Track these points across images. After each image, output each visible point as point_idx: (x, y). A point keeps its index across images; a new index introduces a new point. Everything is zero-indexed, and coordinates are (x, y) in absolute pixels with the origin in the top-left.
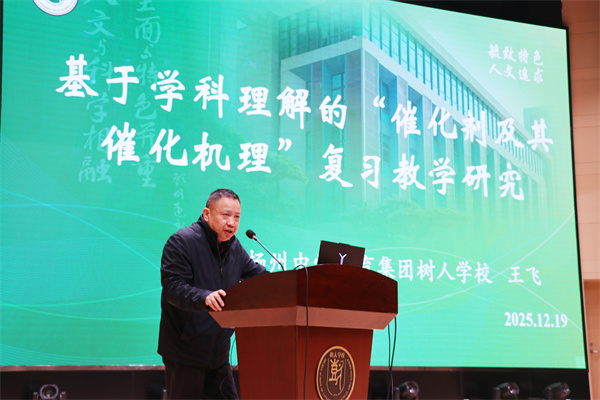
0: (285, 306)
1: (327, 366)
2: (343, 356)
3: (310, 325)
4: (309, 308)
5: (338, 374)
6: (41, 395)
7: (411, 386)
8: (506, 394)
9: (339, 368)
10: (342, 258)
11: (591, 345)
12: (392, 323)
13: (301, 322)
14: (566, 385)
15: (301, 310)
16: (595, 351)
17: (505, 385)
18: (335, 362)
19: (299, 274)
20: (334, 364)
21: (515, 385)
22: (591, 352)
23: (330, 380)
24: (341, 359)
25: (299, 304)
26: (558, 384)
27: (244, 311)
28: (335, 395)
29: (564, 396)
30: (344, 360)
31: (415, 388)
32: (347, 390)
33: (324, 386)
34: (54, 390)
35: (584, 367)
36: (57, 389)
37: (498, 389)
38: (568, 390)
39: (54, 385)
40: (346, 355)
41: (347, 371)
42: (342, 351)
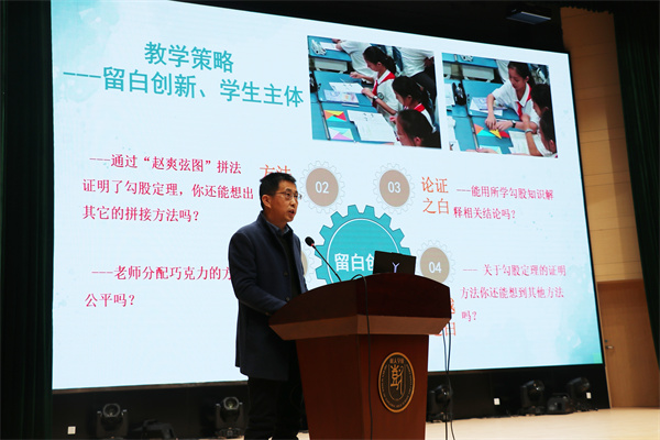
1: (388, 373)
2: (402, 362)
3: (371, 333)
4: (370, 317)
5: (399, 378)
6: (105, 414)
8: (533, 391)
9: (399, 373)
10: (396, 267)
11: (606, 341)
12: (446, 329)
13: (362, 330)
14: (585, 380)
15: (361, 319)
16: (609, 347)
17: (531, 383)
18: (394, 368)
19: (358, 284)
20: (395, 370)
21: (540, 383)
22: (607, 348)
23: (392, 385)
24: (400, 365)
25: (359, 313)
26: (579, 379)
27: (305, 323)
28: (397, 400)
29: (584, 390)
30: (403, 366)
31: (449, 390)
32: (407, 394)
33: (386, 391)
34: (116, 409)
35: (601, 362)
36: (119, 407)
37: (525, 386)
38: (588, 384)
39: (115, 404)
40: (405, 360)
41: (407, 376)
42: (401, 357)
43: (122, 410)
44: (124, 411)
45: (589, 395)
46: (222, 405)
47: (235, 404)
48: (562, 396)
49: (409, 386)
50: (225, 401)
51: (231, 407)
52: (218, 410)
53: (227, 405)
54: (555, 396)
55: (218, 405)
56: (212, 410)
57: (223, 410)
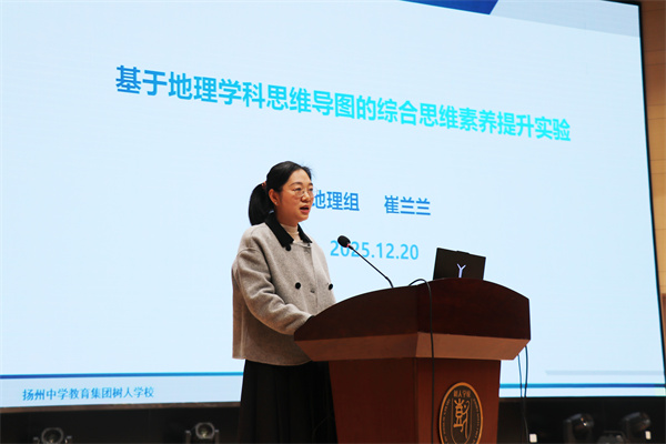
1: (451, 408)
2: (469, 396)
3: (435, 356)
5: (464, 417)
6: (43, 440)
8: (578, 427)
9: (464, 410)
10: (461, 269)
12: (522, 353)
14: (646, 416)
15: (423, 337)
17: (578, 416)
18: (458, 402)
20: (459, 406)
21: (589, 416)
23: (455, 426)
24: (466, 399)
25: (420, 330)
26: (637, 415)
29: (643, 428)
30: (469, 400)
32: (474, 438)
33: (448, 434)
34: (58, 434)
35: (664, 394)
36: (62, 433)
37: (569, 421)
38: (648, 421)
39: (57, 429)
40: (472, 392)
41: (473, 414)
42: (468, 389)
43: (65, 437)
44: (69, 437)
45: (648, 435)
46: (193, 432)
47: (209, 431)
48: (615, 435)
49: (476, 428)
50: (197, 427)
51: (204, 435)
52: (188, 439)
53: (200, 432)
54: (607, 435)
55: (188, 432)
56: (182, 438)
57: (194, 439)
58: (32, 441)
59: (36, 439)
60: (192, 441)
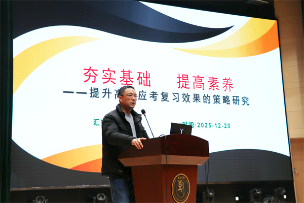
0: (156, 155)
1: (177, 184)
2: (184, 178)
3: (168, 164)
4: (167, 156)
5: (182, 187)
6: (37, 201)
7: (211, 192)
8: (255, 194)
9: (182, 184)
10: (182, 131)
11: (294, 169)
13: (164, 162)
14: (283, 189)
15: (163, 156)
16: (296, 172)
17: (255, 189)
19: (162, 139)
20: (180, 182)
21: (260, 189)
23: (178, 190)
24: (183, 180)
25: (162, 154)
26: (280, 188)
27: (136, 158)
28: (181, 197)
29: (282, 193)
31: (212, 192)
32: (186, 195)
33: (175, 193)
34: (42, 199)
36: (44, 198)
37: (251, 191)
38: (284, 191)
39: (42, 197)
41: (186, 185)
42: (183, 176)
43: (45, 200)
44: (47, 200)
45: (285, 197)
46: (97, 198)
47: (103, 197)
48: (271, 197)
49: (187, 191)
50: (98, 196)
51: (101, 199)
52: (94, 201)
53: (99, 198)
54: (267, 197)
55: (94, 198)
56: (92, 200)
57: (97, 201)
58: (32, 202)
59: (34, 201)
60: (96, 202)
